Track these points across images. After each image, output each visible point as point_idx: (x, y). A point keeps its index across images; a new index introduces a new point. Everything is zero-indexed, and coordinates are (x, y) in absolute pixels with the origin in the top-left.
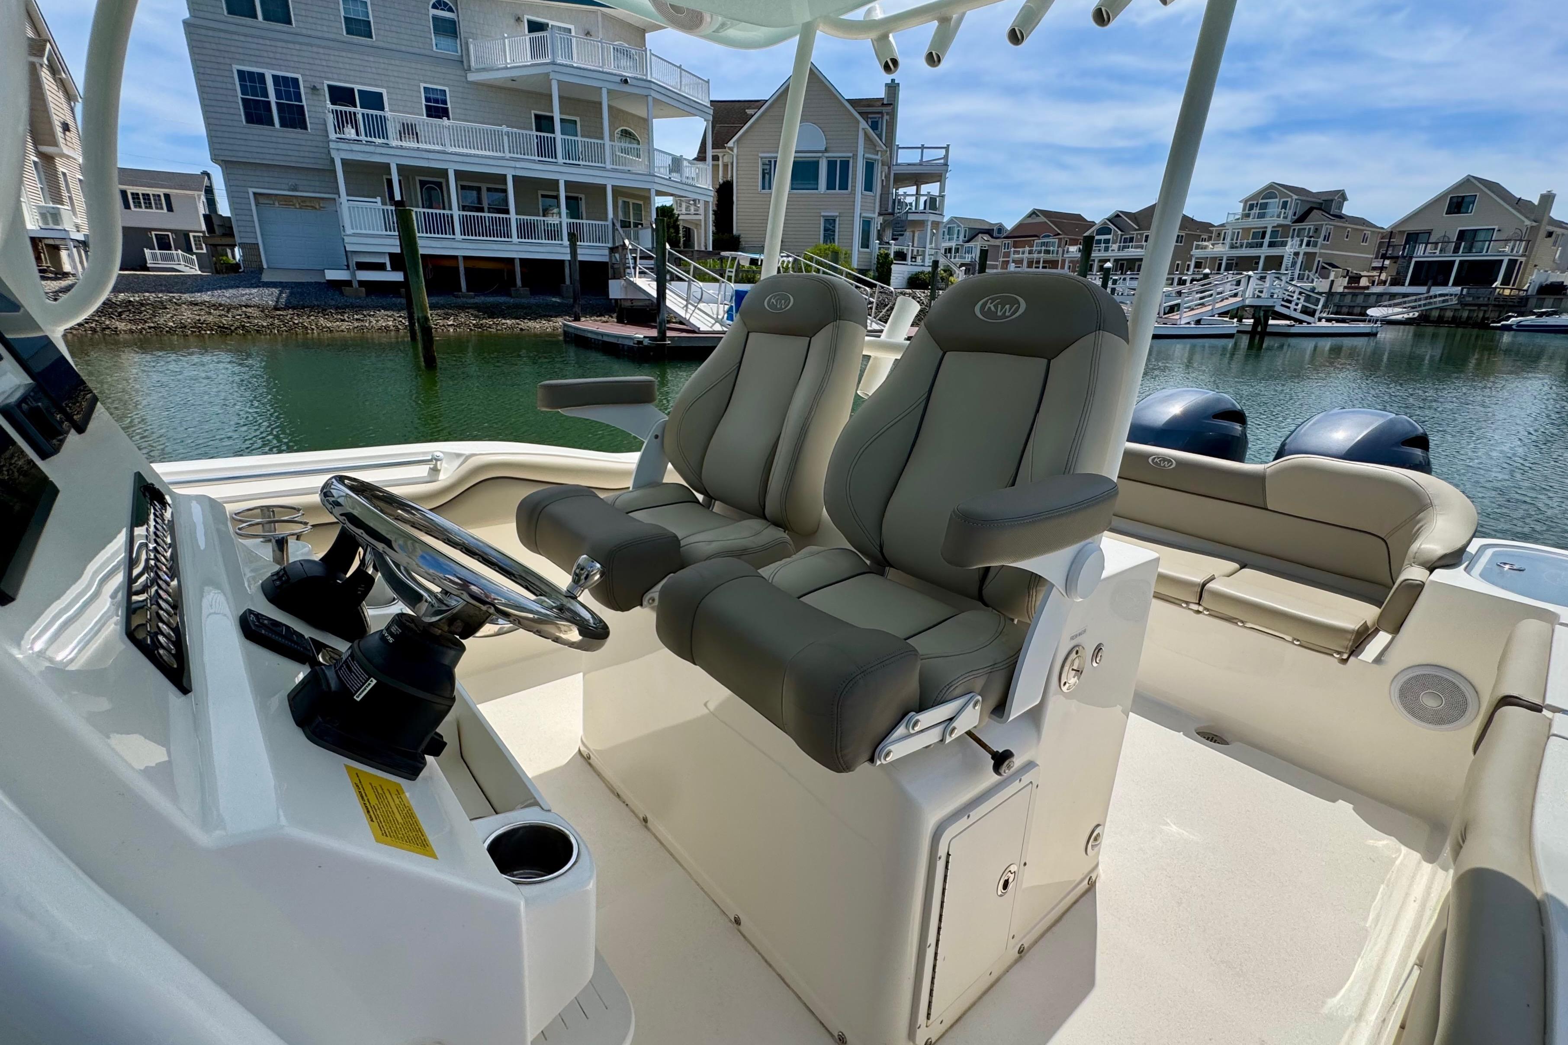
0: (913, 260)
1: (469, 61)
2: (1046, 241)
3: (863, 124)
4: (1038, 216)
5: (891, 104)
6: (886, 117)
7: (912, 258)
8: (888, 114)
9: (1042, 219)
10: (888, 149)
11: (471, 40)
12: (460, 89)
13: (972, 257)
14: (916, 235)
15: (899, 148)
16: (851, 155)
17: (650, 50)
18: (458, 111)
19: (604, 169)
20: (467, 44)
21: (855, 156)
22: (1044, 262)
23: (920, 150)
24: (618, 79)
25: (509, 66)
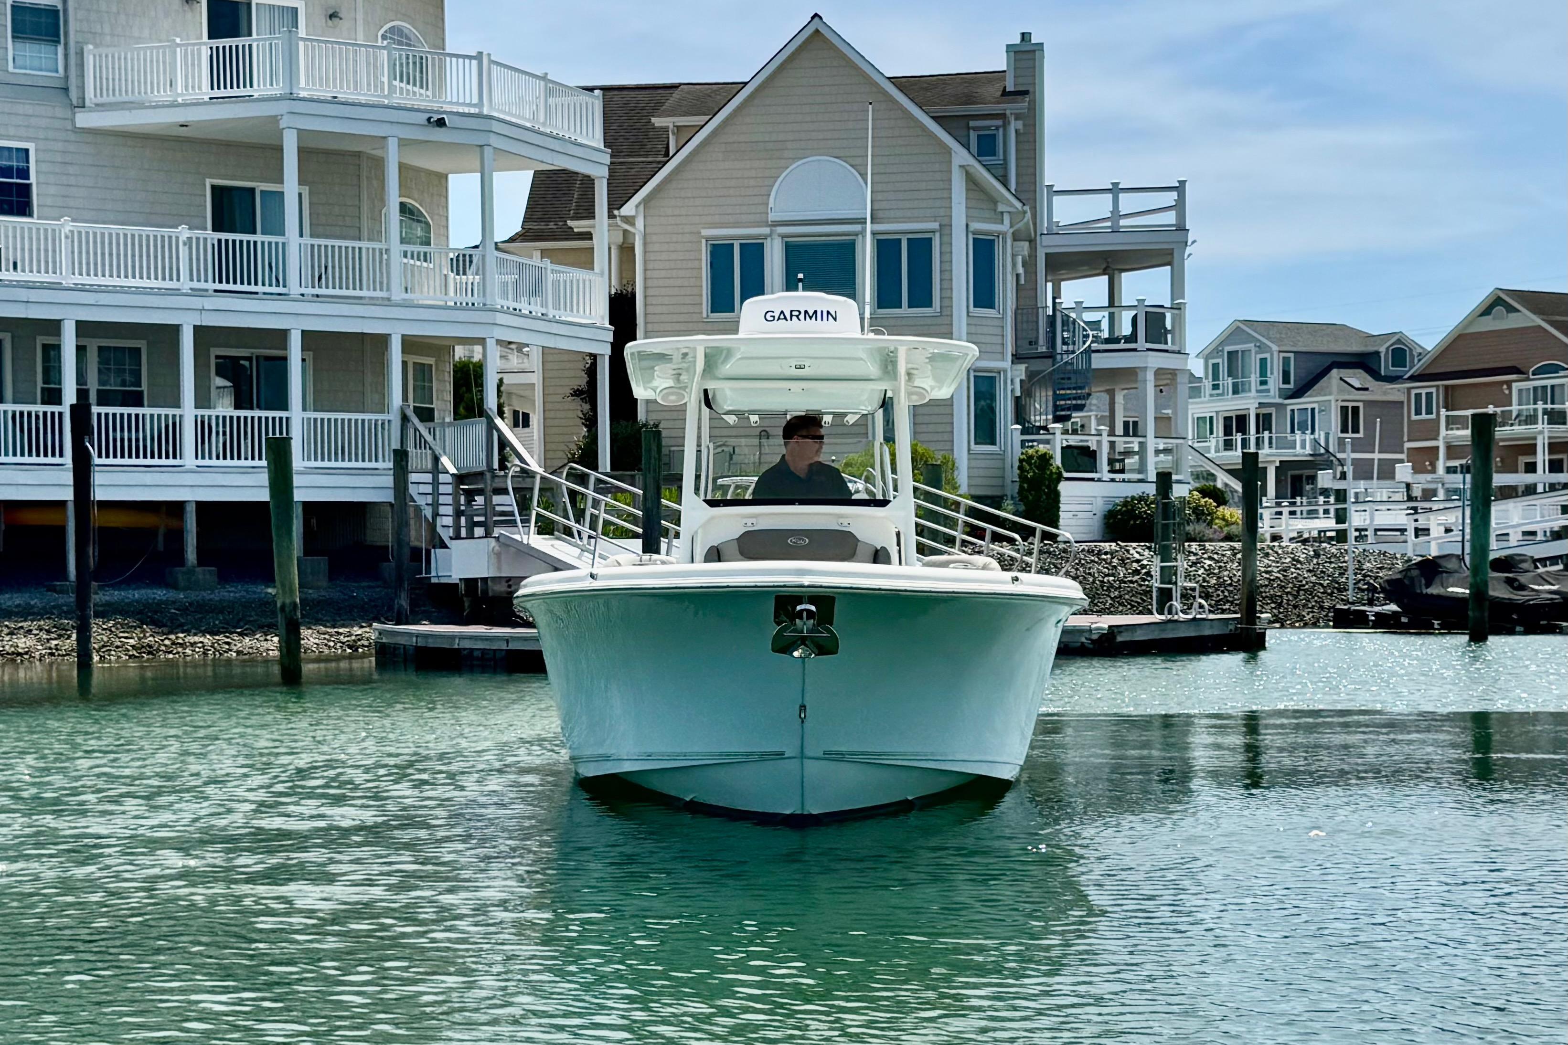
0: (1117, 466)
1: (82, 88)
2: (1549, 383)
3: (961, 156)
4: (1511, 309)
5: (1026, 93)
6: (1014, 125)
7: (1111, 462)
8: (1018, 117)
9: (1527, 318)
10: (1027, 208)
11: (91, 47)
12: (59, 146)
13: (1316, 442)
14: (1119, 399)
15: (1053, 192)
16: (935, 225)
17: (489, 55)
18: (52, 190)
19: (388, 302)
20: (81, 54)
21: (946, 228)
22: (1553, 447)
23: (1110, 196)
24: (422, 118)
25: (180, 100)
